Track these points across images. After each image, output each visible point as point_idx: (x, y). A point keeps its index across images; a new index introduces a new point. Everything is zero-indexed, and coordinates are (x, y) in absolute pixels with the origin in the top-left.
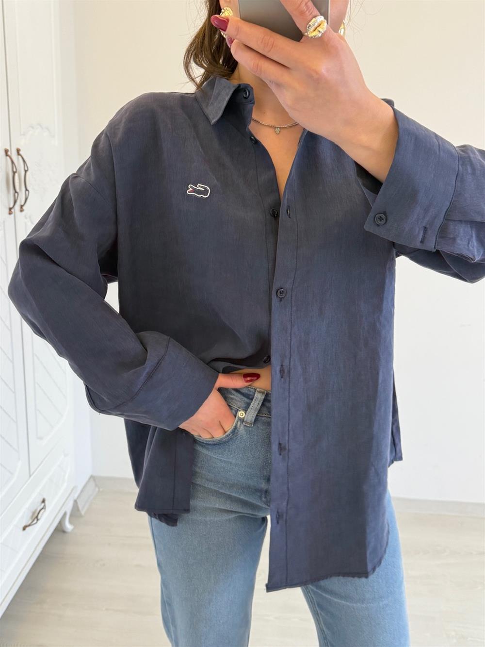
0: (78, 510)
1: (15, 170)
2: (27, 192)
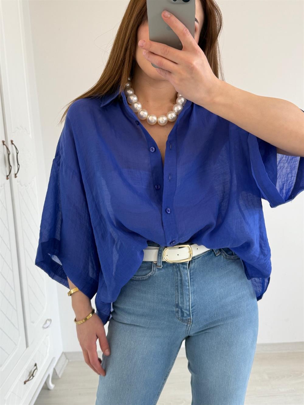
0: (57, 374)
1: (9, 153)
2: (19, 166)
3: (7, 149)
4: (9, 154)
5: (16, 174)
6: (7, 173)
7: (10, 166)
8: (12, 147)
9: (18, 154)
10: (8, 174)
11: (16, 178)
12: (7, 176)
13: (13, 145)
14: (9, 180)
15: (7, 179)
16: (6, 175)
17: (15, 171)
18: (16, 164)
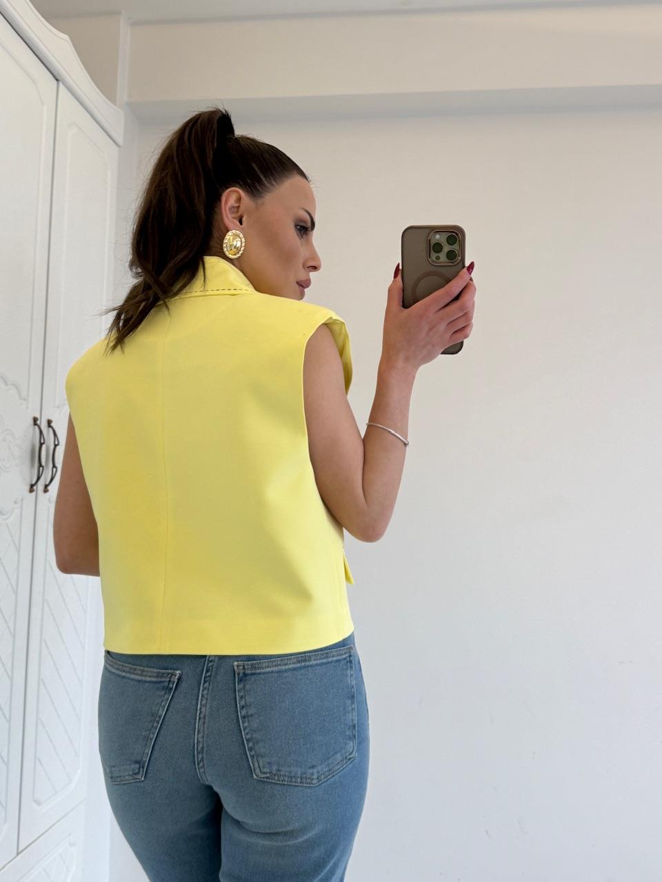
1: (42, 441)
2: (54, 469)
3: (41, 432)
4: (41, 444)
5: (46, 486)
6: (31, 481)
7: (40, 465)
8: (48, 432)
9: (58, 447)
10: (33, 482)
11: (47, 494)
12: (32, 486)
13: (50, 429)
14: (34, 493)
15: (31, 490)
16: (29, 483)
17: (46, 480)
18: (51, 465)
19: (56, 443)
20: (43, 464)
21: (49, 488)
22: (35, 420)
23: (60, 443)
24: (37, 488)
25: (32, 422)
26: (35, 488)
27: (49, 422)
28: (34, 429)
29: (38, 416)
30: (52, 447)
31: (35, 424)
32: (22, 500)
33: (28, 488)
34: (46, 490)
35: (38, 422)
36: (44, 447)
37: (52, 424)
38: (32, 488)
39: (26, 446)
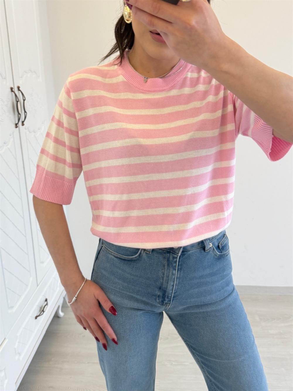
1: (17, 100)
2: (25, 114)
3: (16, 95)
6: (15, 121)
7: (19, 114)
8: (19, 94)
9: (25, 101)
10: (17, 122)
13: (20, 92)
14: (18, 128)
15: (16, 127)
16: (14, 123)
17: (22, 120)
18: (23, 111)
19: (24, 99)
20: (20, 112)
21: (24, 123)
22: (12, 89)
23: (26, 99)
24: (19, 125)
25: (10, 90)
26: (18, 125)
27: (18, 88)
28: (12, 95)
29: (13, 87)
30: (22, 101)
31: (12, 91)
32: (13, 133)
33: (14, 126)
34: (23, 125)
35: (13, 90)
36: (19, 103)
37: (20, 89)
38: (16, 125)
39: (10, 105)
